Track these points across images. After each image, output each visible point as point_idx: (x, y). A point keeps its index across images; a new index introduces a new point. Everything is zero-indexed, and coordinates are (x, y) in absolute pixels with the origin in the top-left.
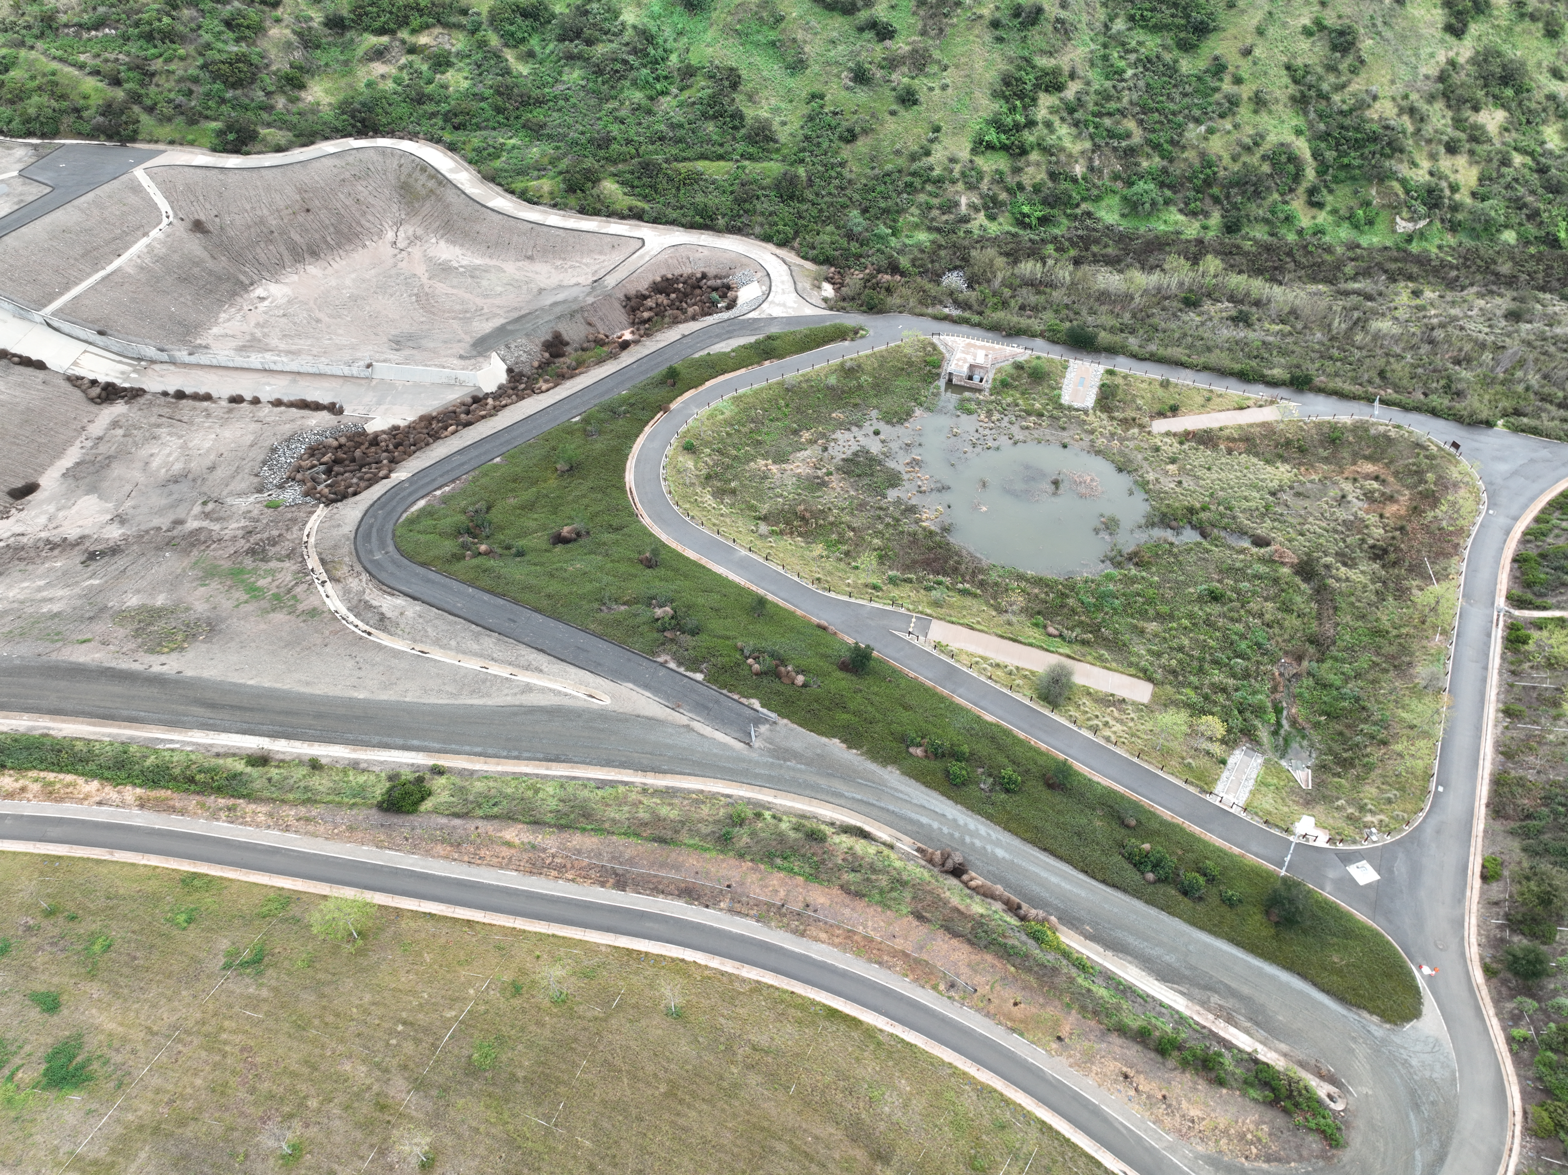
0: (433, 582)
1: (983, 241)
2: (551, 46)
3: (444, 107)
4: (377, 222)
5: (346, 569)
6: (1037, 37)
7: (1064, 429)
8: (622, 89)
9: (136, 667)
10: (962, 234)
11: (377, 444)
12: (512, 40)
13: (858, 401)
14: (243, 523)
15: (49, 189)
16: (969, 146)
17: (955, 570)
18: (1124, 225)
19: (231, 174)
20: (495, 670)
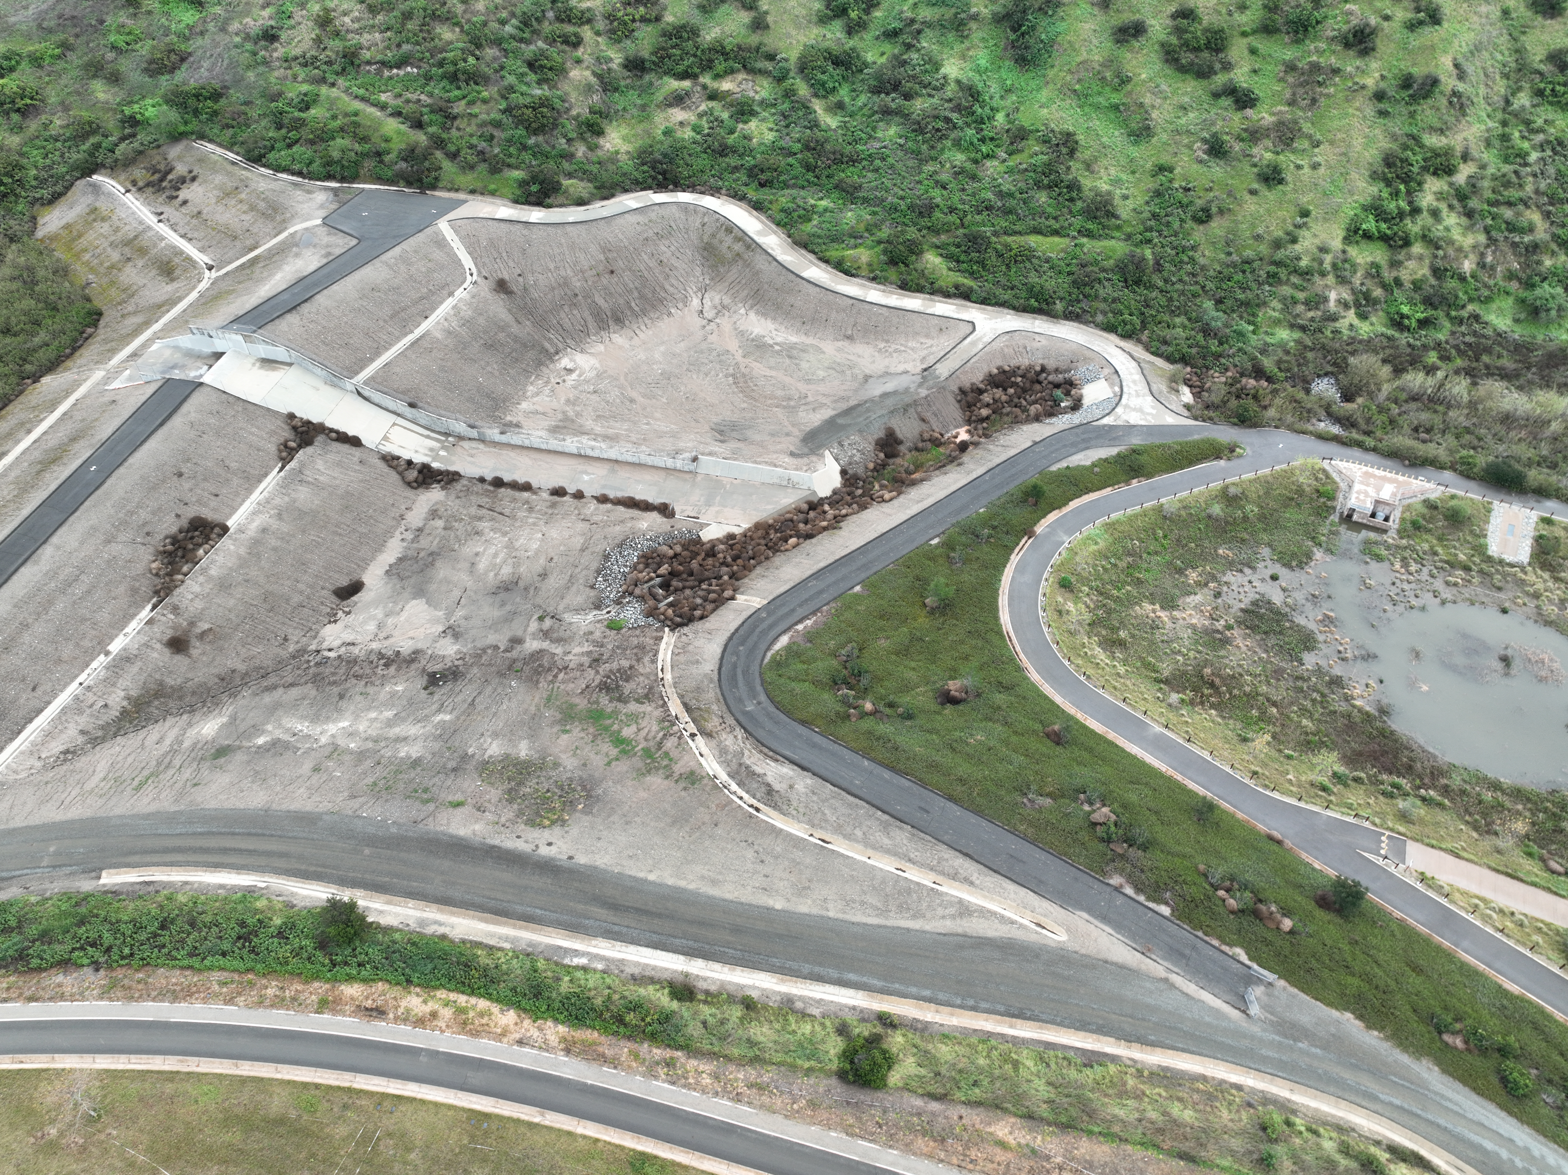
0: (821, 748)
1: (1355, 345)
2: (862, 99)
3: (749, 161)
4: (681, 287)
5: (716, 721)
6: (1428, 112)
7: (1499, 589)
8: (943, 149)
9: (520, 846)
10: (1328, 333)
11: (714, 555)
12: (822, 90)
13: (1246, 536)
14: (587, 647)
15: (354, 242)
16: (1341, 234)
17: (1410, 768)
18: (1518, 333)
19: (535, 229)
20: (914, 874)
